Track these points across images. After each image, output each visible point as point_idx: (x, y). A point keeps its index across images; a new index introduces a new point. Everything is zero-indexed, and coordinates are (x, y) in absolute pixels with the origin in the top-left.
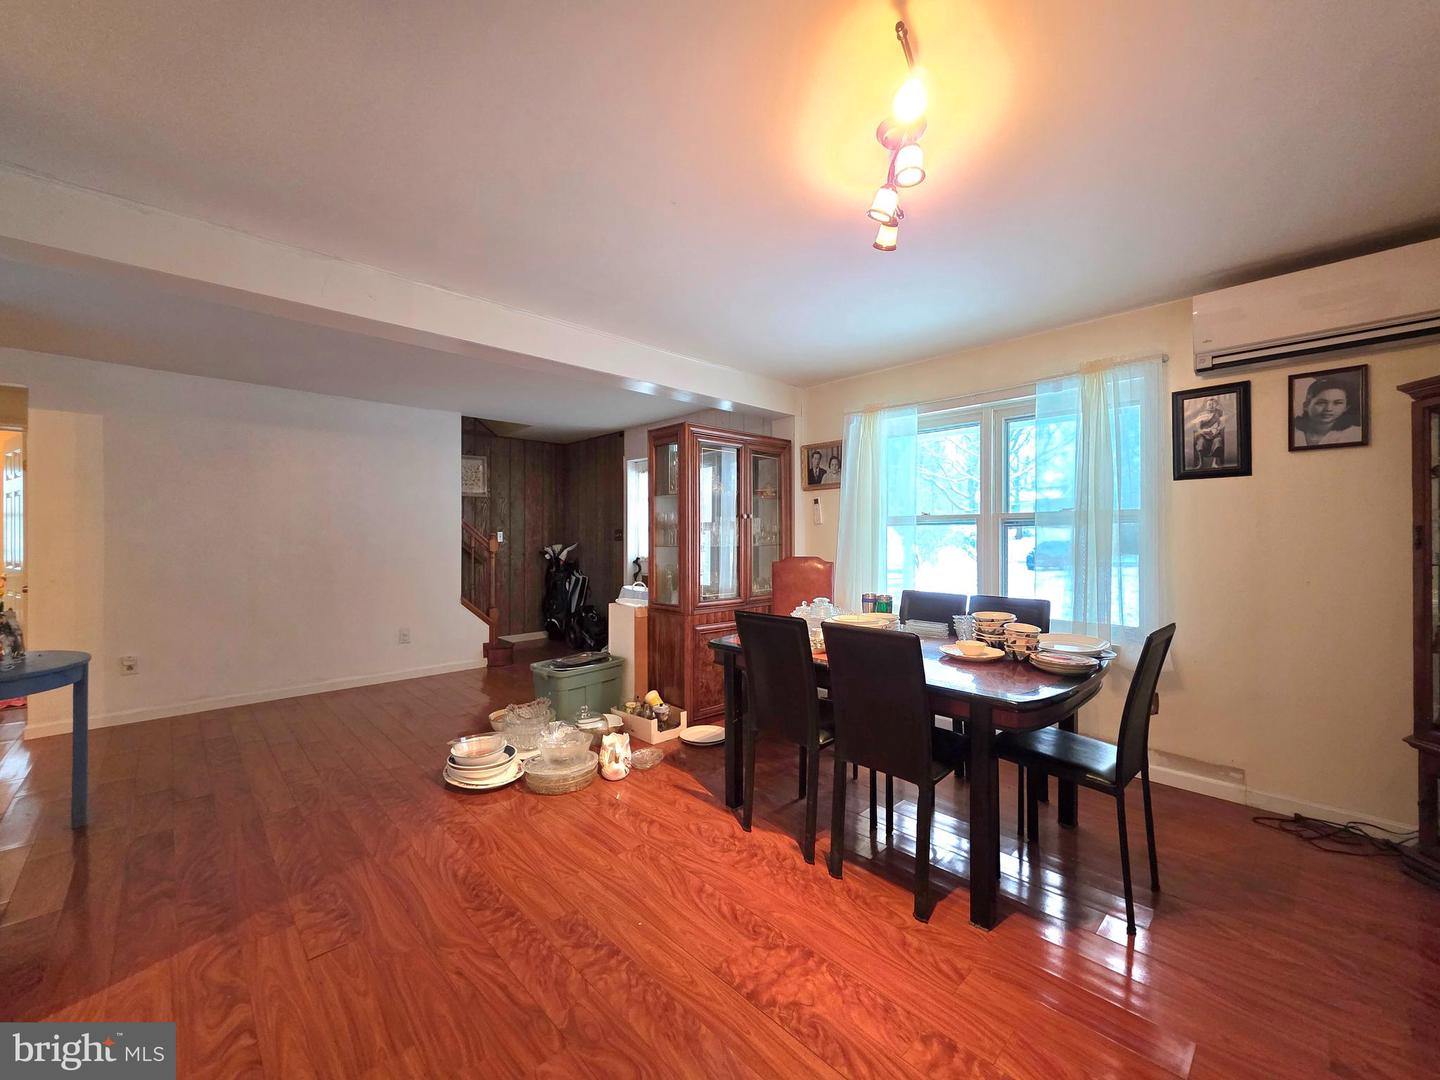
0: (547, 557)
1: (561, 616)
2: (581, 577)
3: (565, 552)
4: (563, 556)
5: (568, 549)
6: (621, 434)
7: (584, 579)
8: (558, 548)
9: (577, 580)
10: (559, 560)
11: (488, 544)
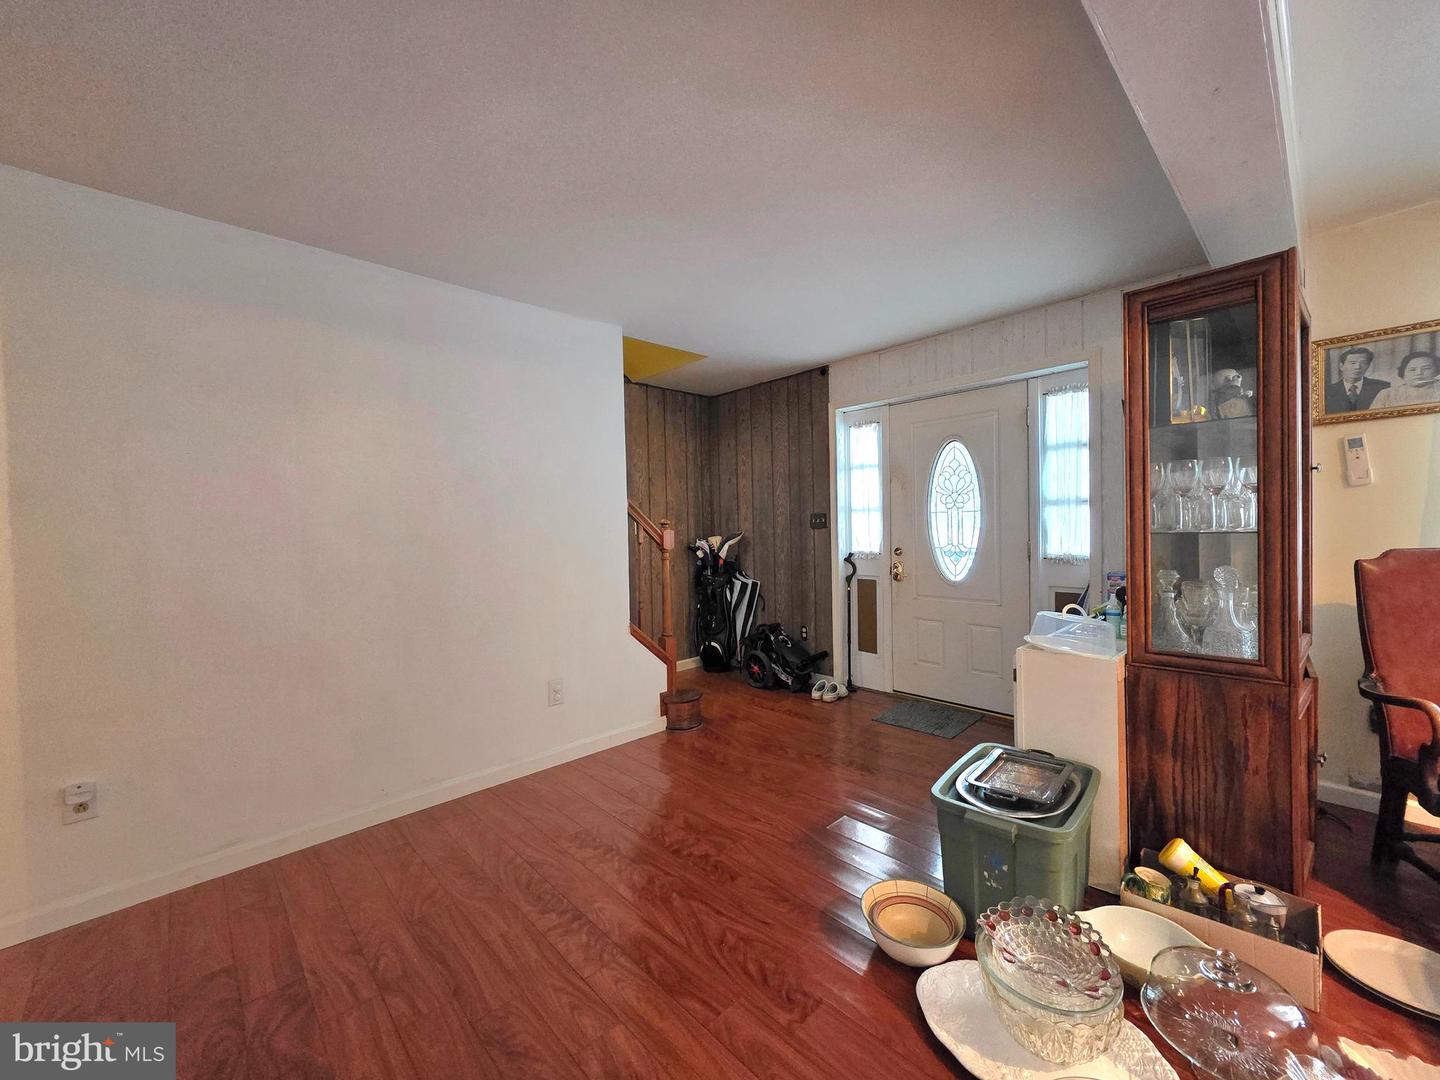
0: (700, 554)
1: (722, 636)
2: (750, 582)
3: (726, 547)
4: (723, 554)
5: (730, 542)
6: (824, 371)
7: (754, 585)
8: (716, 541)
9: (744, 586)
10: (716, 557)
11: (661, 537)
